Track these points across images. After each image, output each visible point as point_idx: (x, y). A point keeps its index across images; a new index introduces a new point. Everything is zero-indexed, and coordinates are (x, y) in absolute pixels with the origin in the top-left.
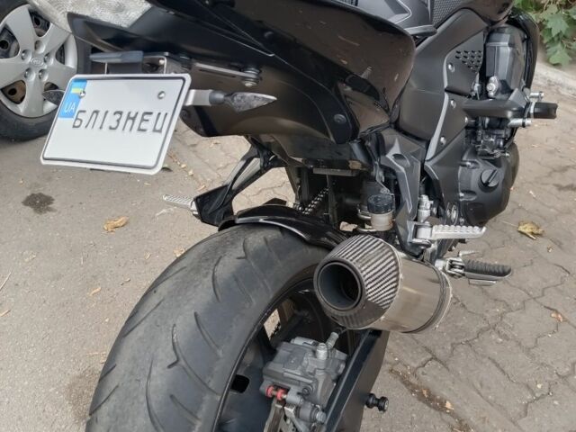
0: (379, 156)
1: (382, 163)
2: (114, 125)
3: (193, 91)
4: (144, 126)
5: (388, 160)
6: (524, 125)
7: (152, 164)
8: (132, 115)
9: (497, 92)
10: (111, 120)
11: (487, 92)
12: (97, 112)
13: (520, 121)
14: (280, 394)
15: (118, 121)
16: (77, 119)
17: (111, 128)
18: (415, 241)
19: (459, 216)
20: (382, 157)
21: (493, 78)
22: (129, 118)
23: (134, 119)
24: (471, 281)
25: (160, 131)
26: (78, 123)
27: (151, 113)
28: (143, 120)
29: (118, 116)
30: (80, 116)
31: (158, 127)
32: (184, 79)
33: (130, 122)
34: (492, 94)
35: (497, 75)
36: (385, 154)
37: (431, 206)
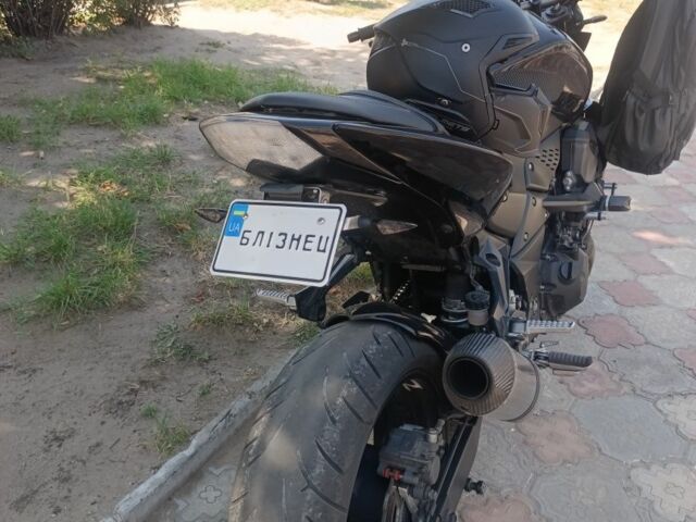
0: (472, 255)
1: (476, 262)
2: (281, 244)
3: (349, 219)
4: (308, 246)
5: (481, 259)
6: (599, 218)
7: (320, 278)
8: (296, 237)
9: (573, 186)
10: (277, 240)
11: (563, 186)
12: (263, 233)
13: (595, 214)
14: (397, 475)
15: (284, 241)
16: (243, 237)
17: (277, 247)
18: (511, 334)
19: (540, 307)
20: (475, 256)
21: (569, 174)
22: (293, 239)
23: (298, 240)
24: (556, 372)
25: (324, 251)
26: (245, 241)
27: (314, 236)
28: (306, 241)
29: (283, 237)
30: (247, 235)
31: (322, 248)
32: (341, 209)
33: (295, 242)
34: (568, 188)
35: (572, 170)
36: (478, 253)
37: (517, 300)
